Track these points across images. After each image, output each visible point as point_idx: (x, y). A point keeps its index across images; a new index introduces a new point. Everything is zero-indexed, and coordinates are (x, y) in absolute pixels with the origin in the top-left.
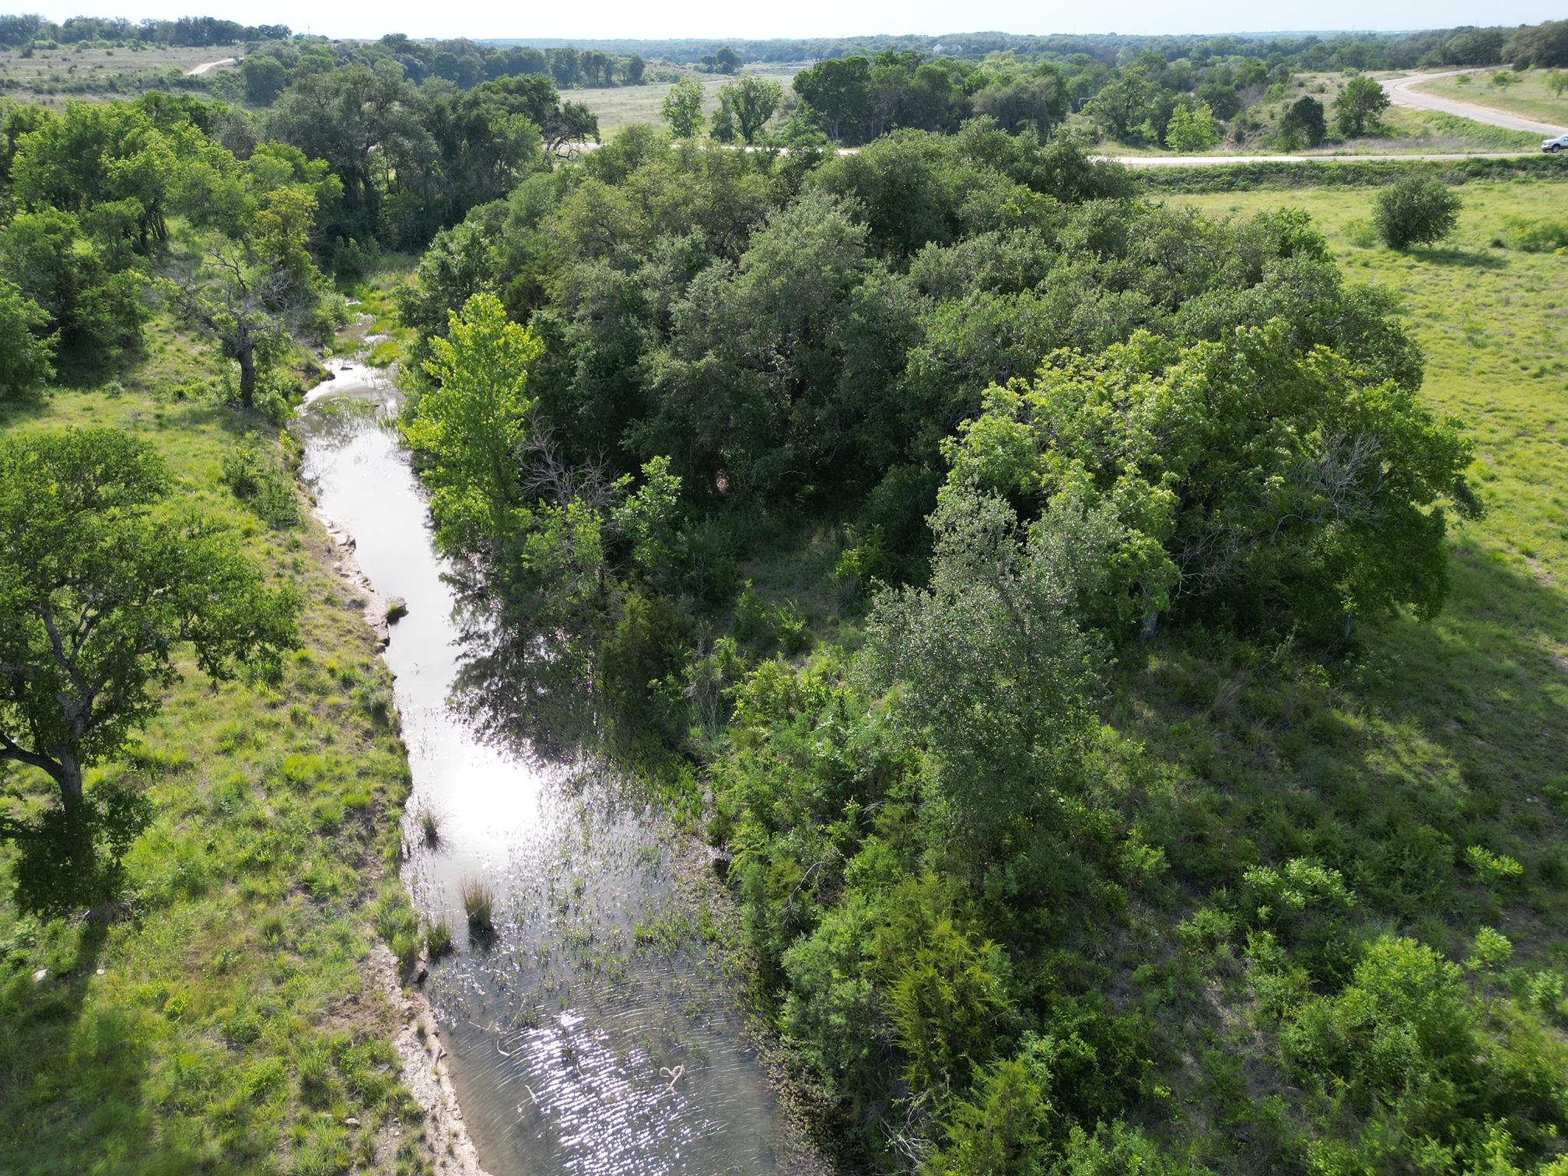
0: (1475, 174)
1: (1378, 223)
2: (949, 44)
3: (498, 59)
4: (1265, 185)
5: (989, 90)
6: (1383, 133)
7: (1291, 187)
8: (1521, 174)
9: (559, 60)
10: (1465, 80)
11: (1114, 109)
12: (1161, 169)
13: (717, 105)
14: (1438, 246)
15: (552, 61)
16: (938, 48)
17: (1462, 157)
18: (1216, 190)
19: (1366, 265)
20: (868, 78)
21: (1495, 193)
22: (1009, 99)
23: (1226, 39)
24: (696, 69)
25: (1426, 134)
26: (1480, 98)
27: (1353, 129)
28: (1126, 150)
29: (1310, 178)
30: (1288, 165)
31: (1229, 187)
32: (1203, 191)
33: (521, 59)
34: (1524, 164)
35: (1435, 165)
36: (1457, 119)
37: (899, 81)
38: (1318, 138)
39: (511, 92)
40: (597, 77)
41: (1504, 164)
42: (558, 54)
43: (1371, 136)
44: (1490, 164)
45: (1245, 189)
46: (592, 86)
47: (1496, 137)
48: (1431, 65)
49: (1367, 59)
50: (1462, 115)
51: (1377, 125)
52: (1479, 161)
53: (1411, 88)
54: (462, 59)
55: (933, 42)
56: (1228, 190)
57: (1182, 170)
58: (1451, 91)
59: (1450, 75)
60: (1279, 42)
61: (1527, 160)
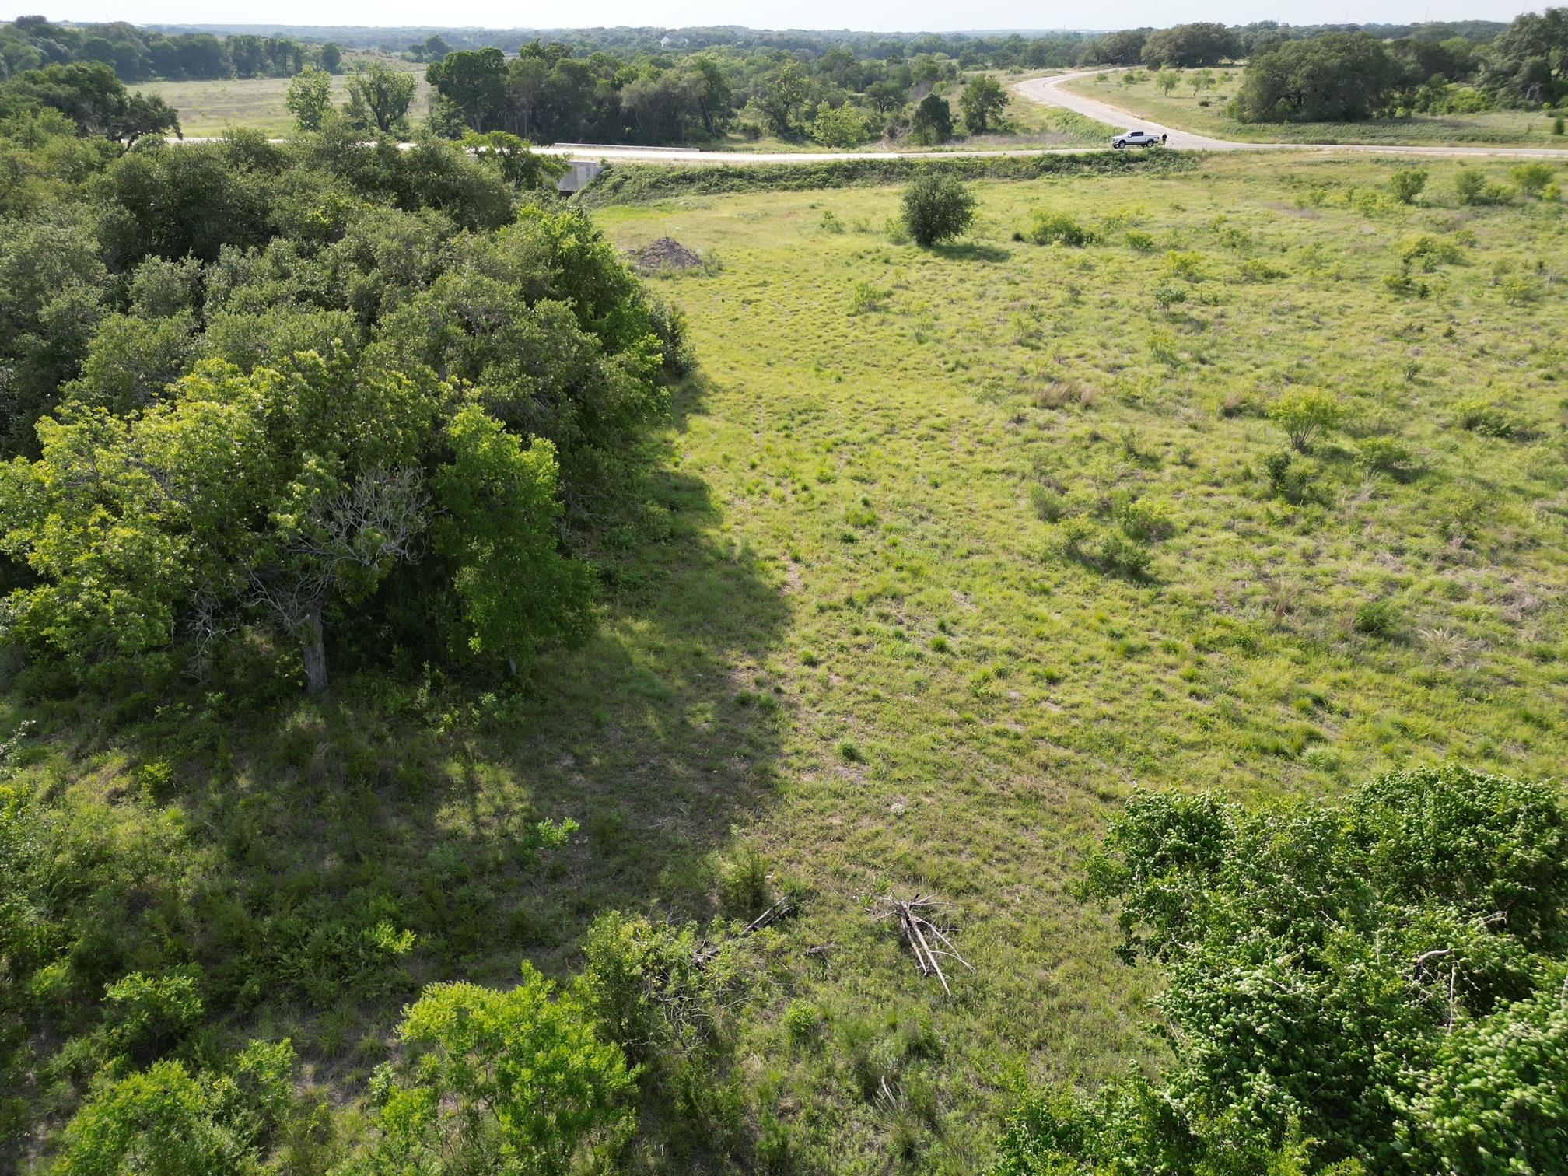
0: (1047, 169)
1: (905, 218)
2: (677, 37)
3: (165, 46)
4: (859, 181)
5: (635, 85)
6: (1007, 130)
7: (882, 182)
8: (1086, 168)
9: (238, 47)
10: (1102, 78)
11: (771, 105)
12: (764, 166)
13: (347, 99)
14: (960, 240)
15: (231, 48)
16: (665, 41)
17: (1038, 153)
18: (811, 187)
19: (887, 262)
20: (506, 71)
21: (1058, 188)
22: (657, 95)
23: (938, 37)
24: (403, 58)
25: (1044, 130)
26: (1107, 96)
27: (978, 127)
28: (783, 146)
29: (899, 174)
30: (881, 163)
31: (823, 184)
32: (799, 188)
33: (193, 46)
34: (1090, 160)
35: (1013, 160)
36: (1074, 115)
37: (539, 75)
38: (946, 134)
39: (59, 82)
40: (285, 65)
41: (1073, 159)
42: (236, 40)
43: (994, 131)
44: (1060, 160)
45: (837, 186)
46: (279, 75)
47: (1096, 133)
48: (1087, 63)
49: (1049, 57)
50: (1079, 111)
51: (1000, 123)
52: (1051, 156)
53: (1060, 86)
54: (119, 45)
55: (663, 33)
56: (821, 187)
57: (782, 167)
58: (1089, 88)
59: (1092, 73)
60: (986, 39)
61: (1093, 156)
